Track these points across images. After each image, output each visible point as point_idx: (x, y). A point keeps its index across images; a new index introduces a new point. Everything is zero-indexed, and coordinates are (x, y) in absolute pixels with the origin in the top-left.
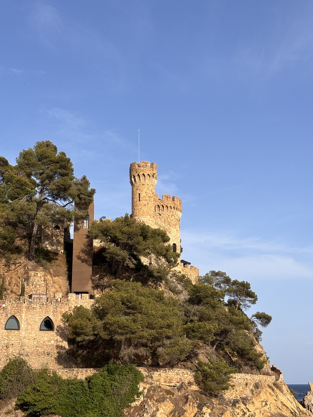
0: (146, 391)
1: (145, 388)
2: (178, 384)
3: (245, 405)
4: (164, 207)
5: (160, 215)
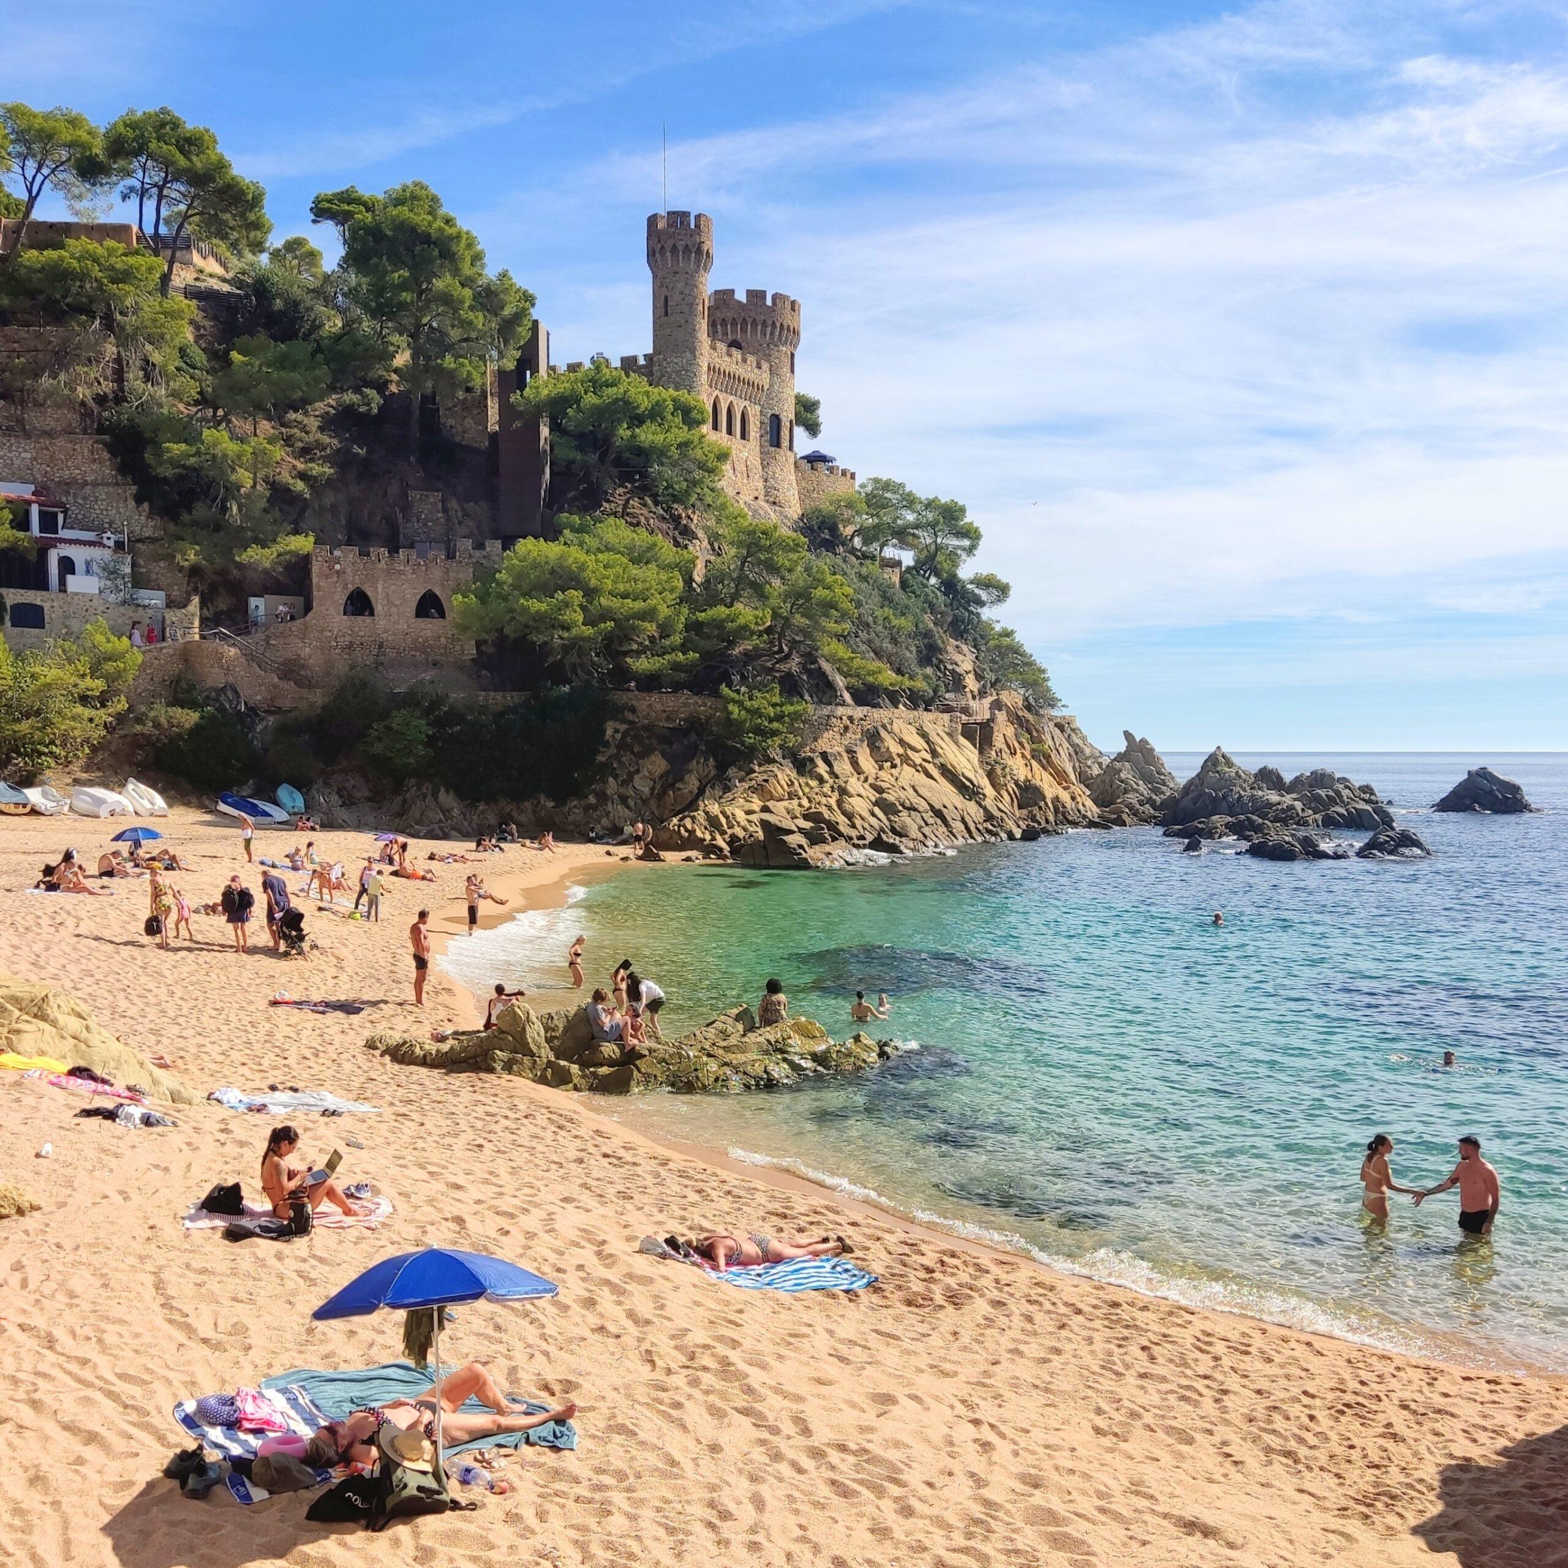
0: (619, 736)
1: (616, 731)
2: (685, 724)
3: (830, 766)
4: (749, 321)
5: (735, 344)
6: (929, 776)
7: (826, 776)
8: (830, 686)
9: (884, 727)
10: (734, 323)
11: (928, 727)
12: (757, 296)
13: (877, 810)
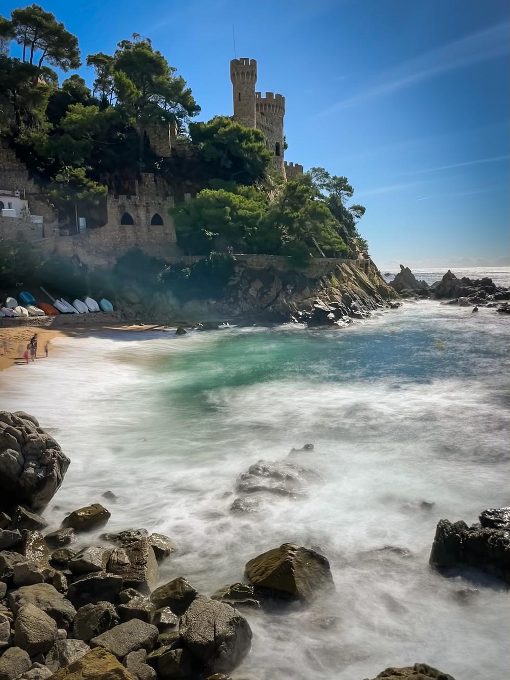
0: (241, 273)
1: (239, 271)
2: (267, 268)
5: (262, 114)
6: (356, 285)
8: (317, 250)
9: (339, 266)
11: (352, 266)
12: (270, 95)
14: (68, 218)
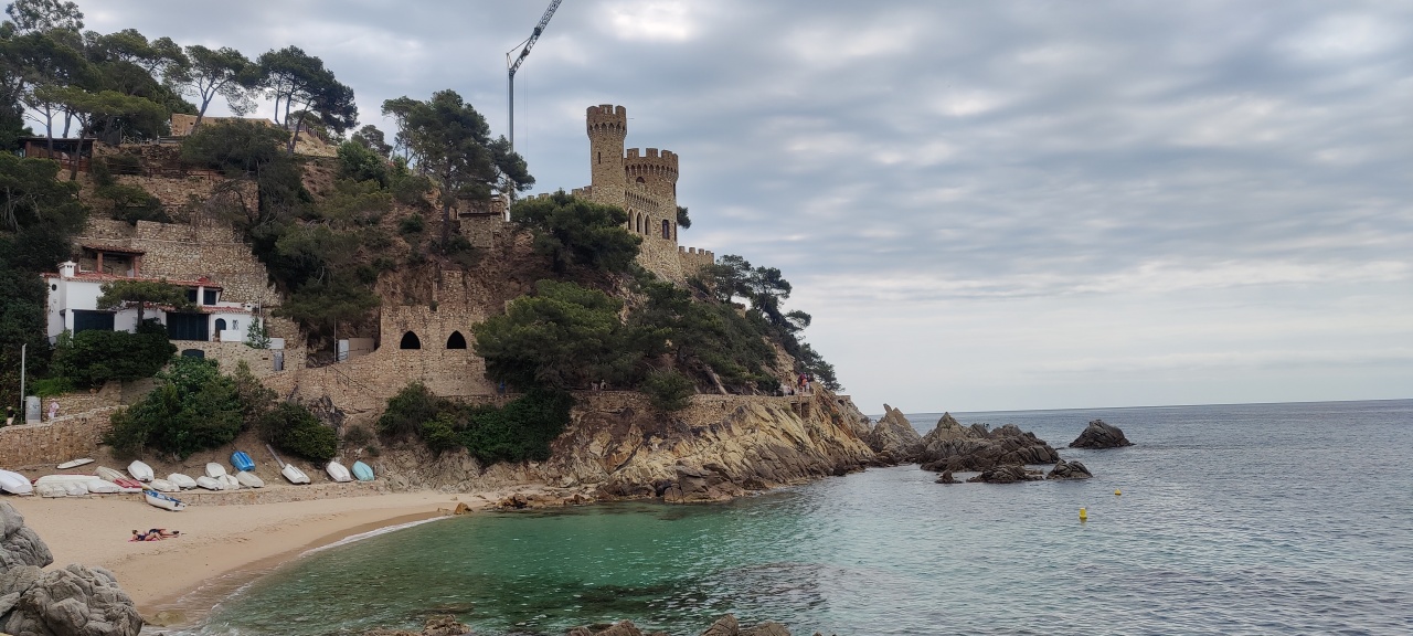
0: (579, 419)
1: (578, 416)
2: (622, 410)
3: (714, 432)
4: (648, 166)
5: (640, 179)
6: (774, 436)
7: (713, 439)
8: (711, 382)
9: (746, 407)
10: (639, 167)
11: (772, 406)
12: (651, 152)
13: (745, 460)
14: (323, 341)
